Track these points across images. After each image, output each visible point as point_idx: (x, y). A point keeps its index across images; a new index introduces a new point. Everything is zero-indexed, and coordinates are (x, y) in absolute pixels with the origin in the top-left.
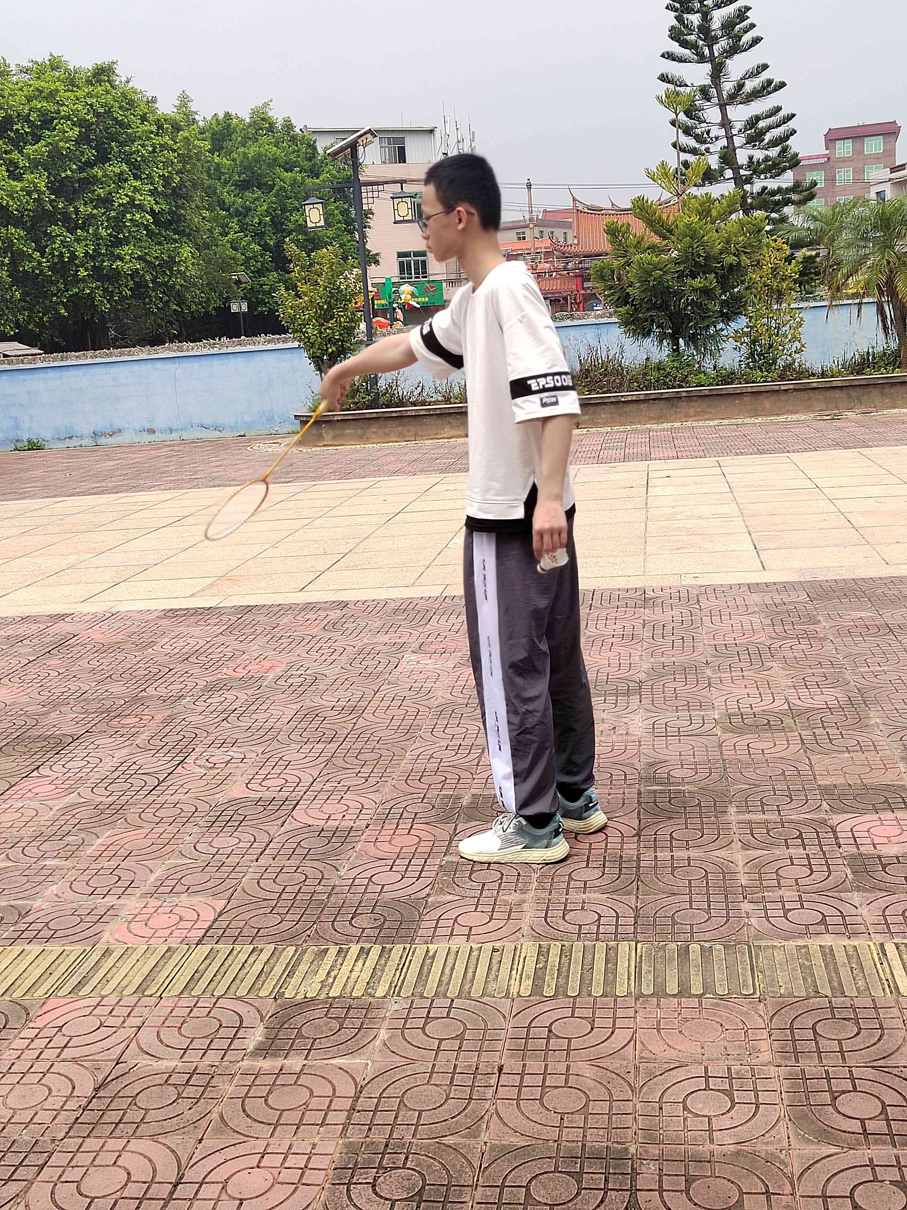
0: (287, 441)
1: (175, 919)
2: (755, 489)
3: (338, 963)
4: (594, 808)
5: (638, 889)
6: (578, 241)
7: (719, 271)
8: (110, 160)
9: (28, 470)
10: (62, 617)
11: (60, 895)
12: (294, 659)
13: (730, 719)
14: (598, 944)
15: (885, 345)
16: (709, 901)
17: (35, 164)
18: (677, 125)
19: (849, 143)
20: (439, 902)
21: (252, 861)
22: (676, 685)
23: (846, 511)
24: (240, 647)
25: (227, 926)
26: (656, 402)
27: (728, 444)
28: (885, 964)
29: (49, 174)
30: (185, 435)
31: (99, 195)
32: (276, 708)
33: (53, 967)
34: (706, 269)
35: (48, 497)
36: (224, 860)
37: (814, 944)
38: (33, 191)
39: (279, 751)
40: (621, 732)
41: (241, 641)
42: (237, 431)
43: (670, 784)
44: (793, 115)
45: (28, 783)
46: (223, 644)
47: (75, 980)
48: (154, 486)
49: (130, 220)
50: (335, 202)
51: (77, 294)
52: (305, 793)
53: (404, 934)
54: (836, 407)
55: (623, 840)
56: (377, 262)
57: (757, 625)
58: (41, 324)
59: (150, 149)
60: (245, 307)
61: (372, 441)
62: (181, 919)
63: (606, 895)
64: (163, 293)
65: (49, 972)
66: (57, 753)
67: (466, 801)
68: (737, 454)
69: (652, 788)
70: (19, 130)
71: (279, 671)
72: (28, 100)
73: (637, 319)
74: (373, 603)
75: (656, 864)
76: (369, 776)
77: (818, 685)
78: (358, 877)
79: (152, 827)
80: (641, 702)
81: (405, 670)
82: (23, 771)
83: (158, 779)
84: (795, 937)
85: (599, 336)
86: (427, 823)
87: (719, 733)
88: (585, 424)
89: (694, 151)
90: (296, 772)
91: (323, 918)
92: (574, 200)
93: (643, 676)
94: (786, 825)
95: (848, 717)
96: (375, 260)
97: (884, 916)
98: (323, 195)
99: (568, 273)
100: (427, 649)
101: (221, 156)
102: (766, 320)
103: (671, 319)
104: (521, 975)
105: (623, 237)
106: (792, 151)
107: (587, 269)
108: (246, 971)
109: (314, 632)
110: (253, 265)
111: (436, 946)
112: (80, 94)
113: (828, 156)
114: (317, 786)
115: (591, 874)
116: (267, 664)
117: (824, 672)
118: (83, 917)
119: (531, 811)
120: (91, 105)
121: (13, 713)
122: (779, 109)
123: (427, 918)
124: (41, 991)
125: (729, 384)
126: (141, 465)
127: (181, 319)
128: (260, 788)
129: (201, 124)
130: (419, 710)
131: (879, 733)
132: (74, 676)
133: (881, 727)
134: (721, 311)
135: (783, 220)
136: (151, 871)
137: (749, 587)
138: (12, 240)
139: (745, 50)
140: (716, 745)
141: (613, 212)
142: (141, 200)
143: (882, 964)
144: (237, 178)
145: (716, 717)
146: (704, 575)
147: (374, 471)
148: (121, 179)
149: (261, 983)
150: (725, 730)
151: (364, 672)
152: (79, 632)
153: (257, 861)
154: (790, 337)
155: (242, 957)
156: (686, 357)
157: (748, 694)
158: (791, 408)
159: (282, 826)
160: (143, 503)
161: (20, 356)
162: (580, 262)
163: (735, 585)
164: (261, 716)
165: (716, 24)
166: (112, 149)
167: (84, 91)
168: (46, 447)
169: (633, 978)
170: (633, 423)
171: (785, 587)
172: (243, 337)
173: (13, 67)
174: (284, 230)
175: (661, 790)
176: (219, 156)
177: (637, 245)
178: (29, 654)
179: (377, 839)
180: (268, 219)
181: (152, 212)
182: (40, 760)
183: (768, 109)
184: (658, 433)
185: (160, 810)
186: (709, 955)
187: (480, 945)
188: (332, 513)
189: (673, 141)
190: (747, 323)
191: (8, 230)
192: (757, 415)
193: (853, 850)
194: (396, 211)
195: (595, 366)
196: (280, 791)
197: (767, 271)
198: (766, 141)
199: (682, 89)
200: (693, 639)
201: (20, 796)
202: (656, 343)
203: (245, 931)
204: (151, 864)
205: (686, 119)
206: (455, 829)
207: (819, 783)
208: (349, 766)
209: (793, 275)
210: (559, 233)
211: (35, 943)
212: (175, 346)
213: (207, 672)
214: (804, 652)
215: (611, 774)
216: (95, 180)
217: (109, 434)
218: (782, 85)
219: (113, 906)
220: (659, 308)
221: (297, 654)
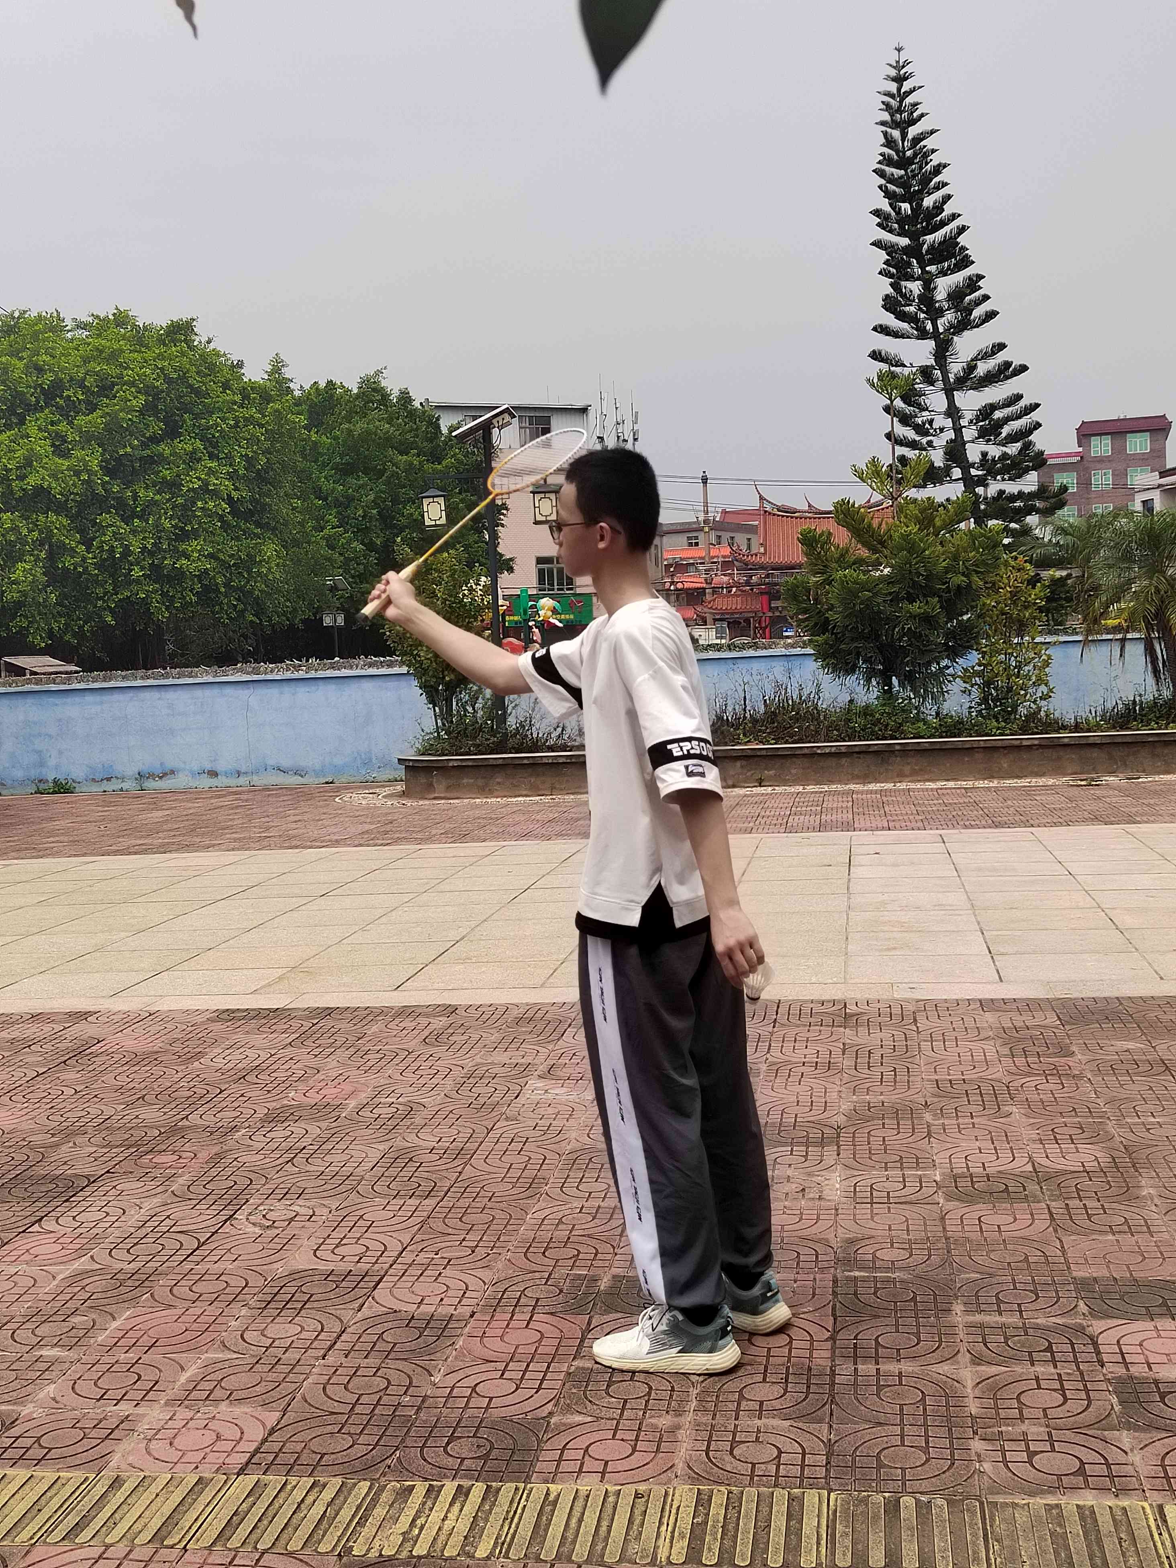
0: (387, 791)
1: (210, 1437)
2: (989, 874)
3: (427, 1507)
4: (774, 1299)
5: (831, 1414)
6: (765, 550)
7: (944, 594)
8: (180, 435)
9: (51, 819)
10: (84, 1016)
11: (58, 1399)
12: (383, 1082)
13: (956, 1181)
14: (778, 1492)
15: (1155, 693)
16: (927, 1437)
17: (87, 438)
18: (892, 413)
19: (1107, 440)
20: (565, 1425)
21: (317, 1359)
22: (885, 1132)
23: (1108, 906)
24: (314, 1062)
25: (280, 1450)
26: (861, 756)
27: (954, 813)
28: (1165, 1535)
29: (104, 450)
30: (256, 780)
31: (164, 478)
32: (358, 1147)
33: (43, 1501)
34: (927, 591)
35: (75, 856)
36: (279, 1356)
37: (1070, 1502)
38: (82, 471)
39: (359, 1206)
40: (811, 1196)
41: (316, 1056)
42: (324, 776)
43: (875, 1269)
44: (1037, 405)
45: (25, 1241)
46: (291, 1059)
47: (72, 1520)
48: (214, 846)
49: (201, 508)
50: (460, 493)
51: (128, 598)
52: (391, 1265)
53: (516, 1468)
54: (1094, 769)
55: (812, 1344)
56: (511, 570)
57: (991, 1054)
58: (80, 635)
59: (232, 423)
60: (340, 620)
61: (496, 793)
62: (218, 1437)
63: (788, 1423)
64: (238, 600)
65: (37, 1507)
66: (67, 1201)
67: (604, 1284)
68: (966, 827)
69: (852, 1274)
70: (70, 397)
71: (363, 1098)
72: (84, 361)
73: (839, 651)
74: (490, 1009)
75: (856, 1380)
76: (477, 1246)
77: (1072, 1140)
78: (457, 1385)
79: (186, 1306)
80: (838, 1155)
81: (529, 1101)
82: (20, 1224)
83: (198, 1240)
84: (1042, 1492)
85: (789, 671)
86: (551, 1314)
87: (941, 1201)
88: (769, 781)
89: (913, 445)
90: (380, 1237)
91: (409, 1442)
92: (761, 498)
93: (841, 1120)
94: (1031, 1331)
95: (1112, 1184)
96: (508, 566)
97: (1163, 1466)
98: (445, 484)
99: (752, 590)
100: (562, 1074)
101: (320, 433)
102: (1003, 656)
103: (881, 652)
104: (673, 1532)
105: (822, 548)
106: (1036, 449)
107: (776, 584)
108: (302, 1515)
109: (411, 1046)
110: (354, 569)
111: (560, 1487)
112: (149, 355)
113: (1081, 454)
114: (407, 1257)
115: (768, 1392)
116: (347, 1088)
117: (1079, 1122)
118: (87, 1431)
119: (690, 1300)
120: (162, 369)
121: (11, 1144)
122: (1019, 397)
123: (548, 1446)
124: (25, 1535)
125: (955, 737)
126: (198, 818)
127: (259, 633)
128: (331, 1257)
129: (297, 393)
130: (545, 1158)
131: (1154, 1208)
132: (96, 1096)
133: (1156, 1201)
134: (946, 644)
135: (1026, 531)
136: (183, 1369)
137: (981, 1004)
138: (51, 531)
139: (977, 326)
140: (936, 1216)
141: (810, 515)
142: (217, 485)
143: (1160, 1534)
144: (338, 460)
145: (938, 1178)
146: (924, 986)
147: (497, 833)
148: (193, 458)
149: (321, 1532)
150: (949, 1197)
151: (475, 1102)
152: (105, 1036)
153: (324, 1359)
154: (1034, 678)
155: (298, 1495)
156: (900, 701)
157: (980, 1149)
158: (1036, 770)
159: (359, 1311)
160: (197, 868)
161: (52, 673)
162: (767, 576)
163: (963, 1000)
164: (337, 1158)
165: (941, 294)
166: (184, 421)
167: (154, 352)
168: (77, 789)
169: (823, 1542)
170: (832, 782)
171: (1030, 1005)
172: (337, 659)
173: (69, 323)
174: (394, 526)
175: (864, 1277)
176: (317, 433)
177: (839, 558)
178: (38, 1064)
179: (484, 1333)
180: (374, 512)
181: (230, 500)
182: (44, 1209)
183: (1005, 397)
184: (864, 796)
185: (199, 1284)
186: (927, 1513)
187: (619, 1488)
188: (442, 887)
189: (887, 431)
190: (979, 659)
191: (47, 517)
192: (991, 777)
193: (1121, 1370)
194: (537, 510)
195: (783, 707)
196: (358, 1262)
197: (1005, 595)
198: (1003, 435)
199: (898, 370)
200: (908, 1072)
201: (14, 1258)
202: (862, 682)
203: (304, 1456)
204: (182, 1358)
205: (903, 405)
206: (589, 1323)
207: (1074, 1274)
208: (450, 1231)
209: (1038, 601)
210: (741, 539)
211: (21, 1466)
212: (249, 667)
213: (269, 1095)
214: (1053, 1094)
215: (798, 1253)
216: (160, 459)
217: (158, 776)
218: (1023, 368)
219: (128, 1416)
220: (866, 639)
221: (387, 1075)
